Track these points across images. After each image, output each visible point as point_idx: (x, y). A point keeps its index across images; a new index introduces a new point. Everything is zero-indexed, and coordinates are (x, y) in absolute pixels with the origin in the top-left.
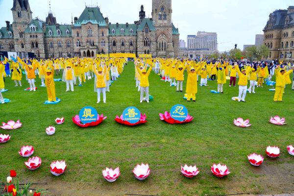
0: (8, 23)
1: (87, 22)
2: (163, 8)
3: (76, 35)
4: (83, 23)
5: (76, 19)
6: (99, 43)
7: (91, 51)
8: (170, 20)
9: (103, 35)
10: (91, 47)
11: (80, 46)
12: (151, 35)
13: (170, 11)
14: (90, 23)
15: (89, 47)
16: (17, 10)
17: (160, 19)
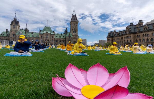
0: (7, 30)
1: (46, 32)
2: (75, 29)
3: (41, 37)
4: (44, 32)
5: (41, 31)
6: (51, 40)
7: (48, 43)
8: (77, 33)
9: (52, 38)
10: (48, 42)
11: (42, 41)
12: (71, 38)
13: (77, 30)
14: (47, 32)
15: (47, 42)
16: (13, 25)
17: (74, 33)
